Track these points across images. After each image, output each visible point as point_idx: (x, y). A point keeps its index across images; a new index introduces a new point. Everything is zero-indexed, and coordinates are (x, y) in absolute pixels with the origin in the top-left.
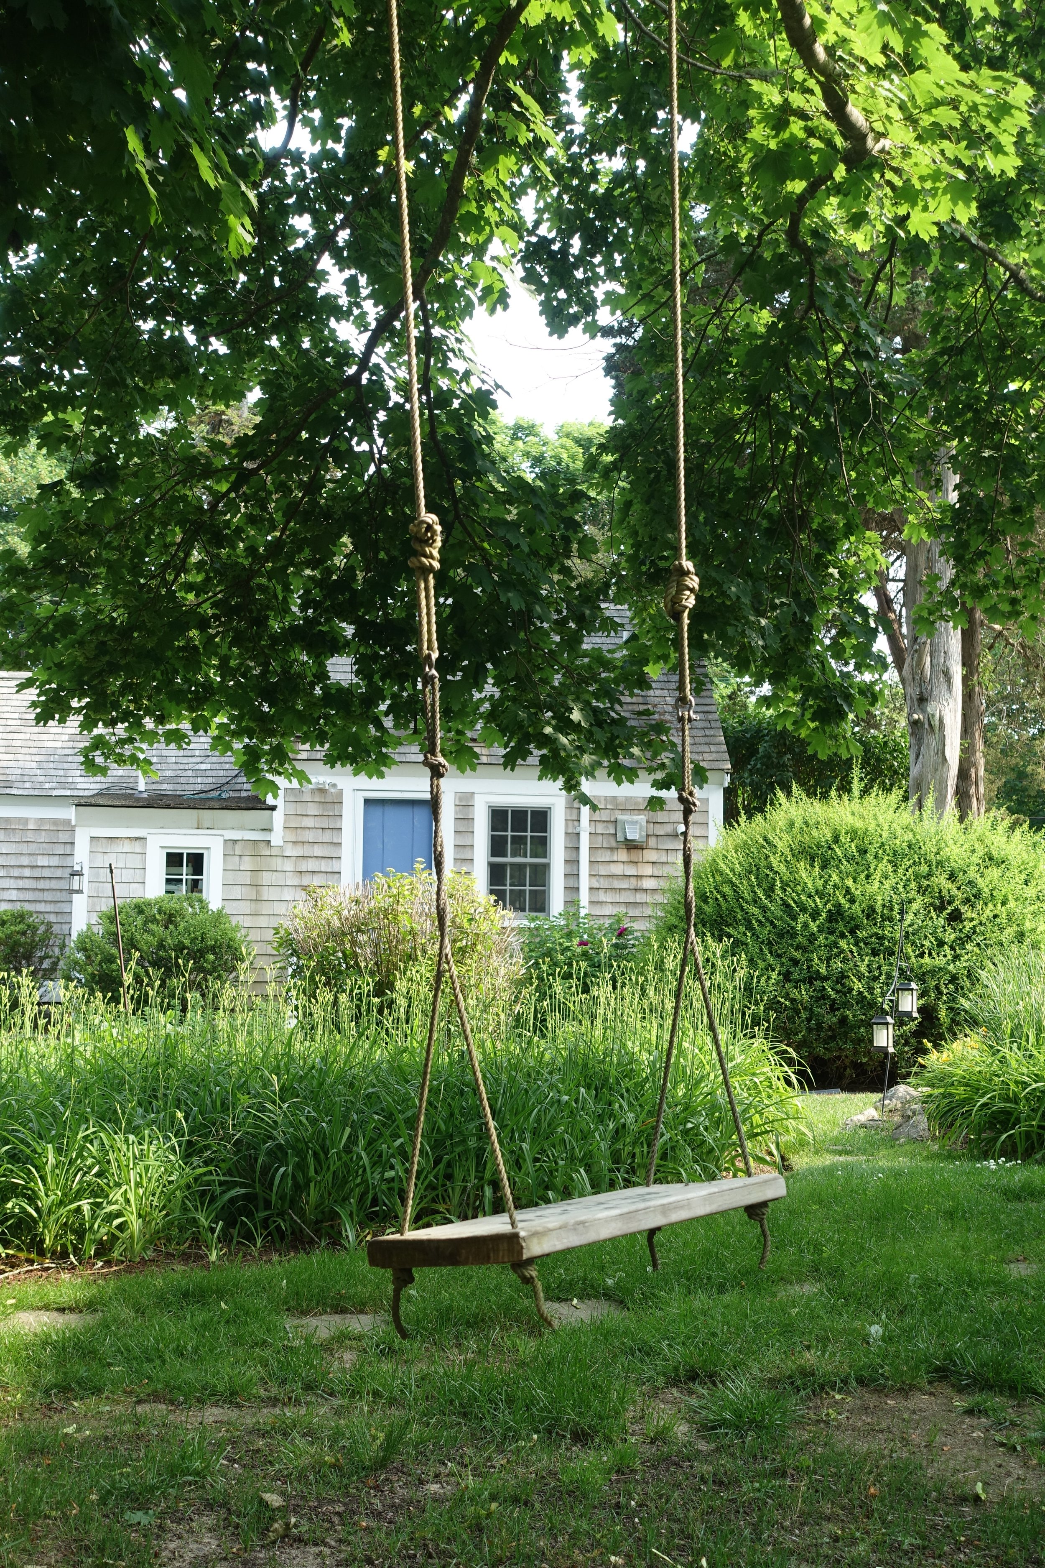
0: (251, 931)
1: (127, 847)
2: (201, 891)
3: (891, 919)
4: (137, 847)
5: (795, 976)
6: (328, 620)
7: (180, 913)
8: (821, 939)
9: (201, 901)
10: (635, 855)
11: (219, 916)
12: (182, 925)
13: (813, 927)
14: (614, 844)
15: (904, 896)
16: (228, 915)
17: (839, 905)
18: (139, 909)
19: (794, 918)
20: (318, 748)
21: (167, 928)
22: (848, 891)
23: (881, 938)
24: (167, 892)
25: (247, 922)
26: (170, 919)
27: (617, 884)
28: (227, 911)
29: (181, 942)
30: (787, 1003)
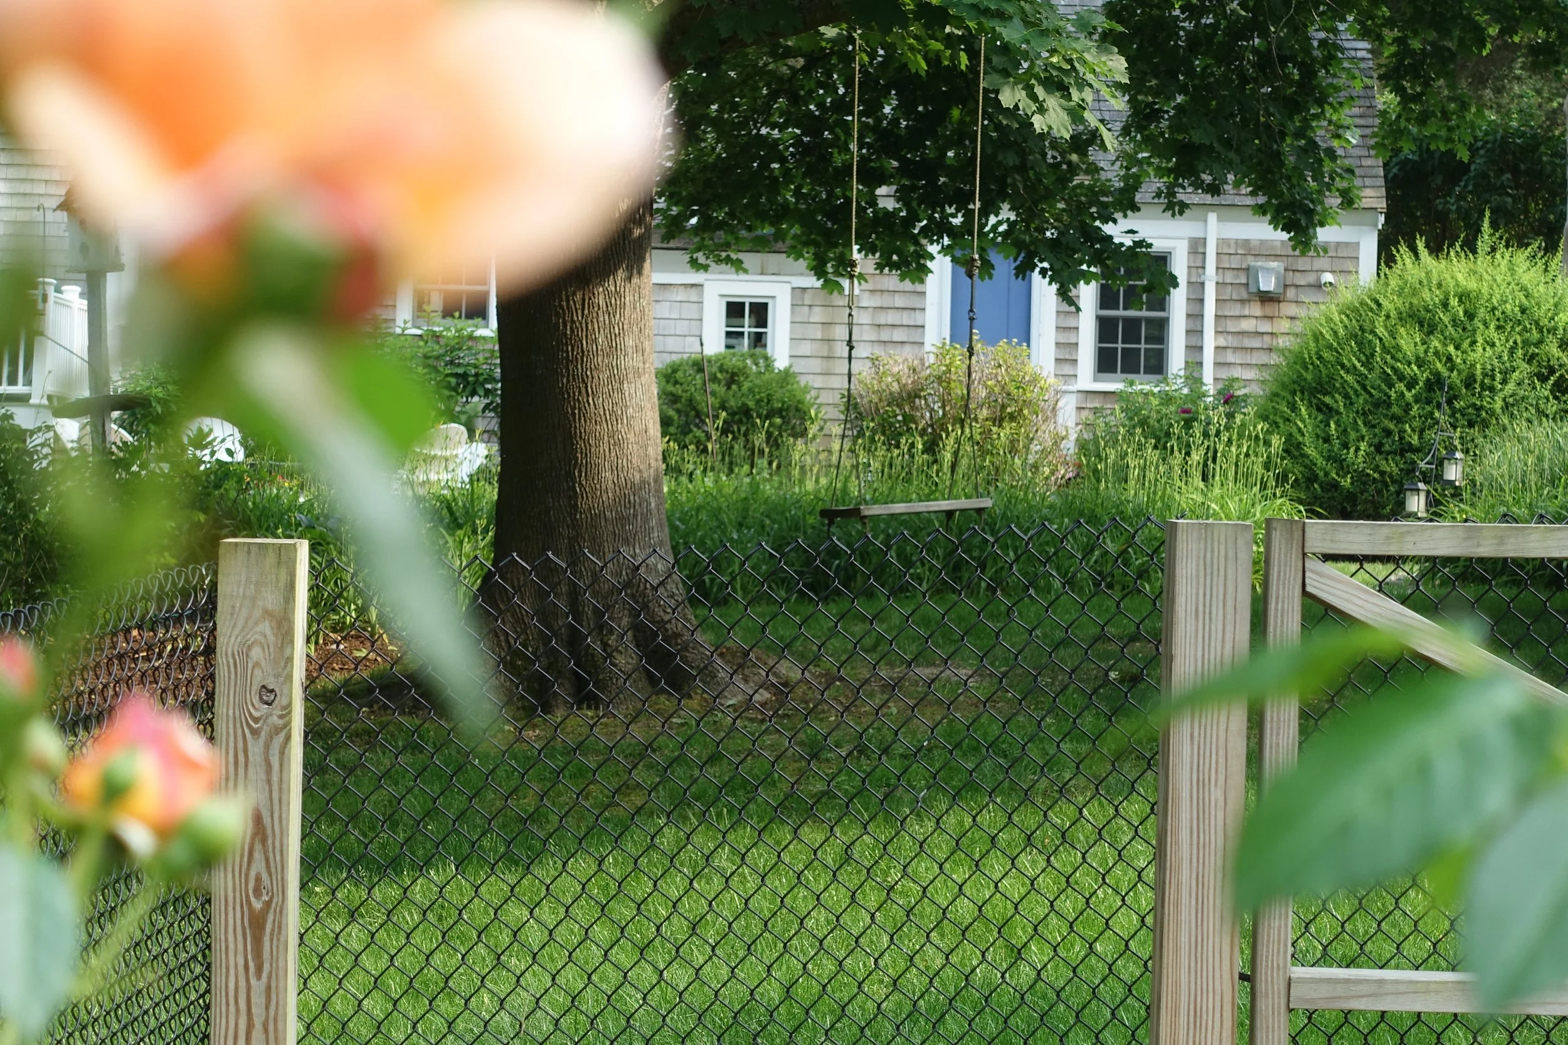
0: (823, 393)
1: (681, 295)
2: (765, 346)
3: (1492, 389)
4: (693, 295)
5: (1387, 448)
6: (878, 158)
7: (743, 371)
8: (1415, 410)
9: (766, 358)
10: (1270, 309)
11: (786, 376)
12: (746, 385)
13: (1409, 395)
14: (1245, 295)
15: (1508, 365)
16: (795, 375)
17: (1437, 374)
18: (699, 366)
19: (1391, 386)
20: (870, 256)
21: (729, 388)
22: (1449, 359)
23: (1479, 409)
24: (728, 347)
25: (818, 382)
26: (733, 378)
27: (1248, 343)
28: (796, 369)
29: (744, 404)
30: (1376, 475)
